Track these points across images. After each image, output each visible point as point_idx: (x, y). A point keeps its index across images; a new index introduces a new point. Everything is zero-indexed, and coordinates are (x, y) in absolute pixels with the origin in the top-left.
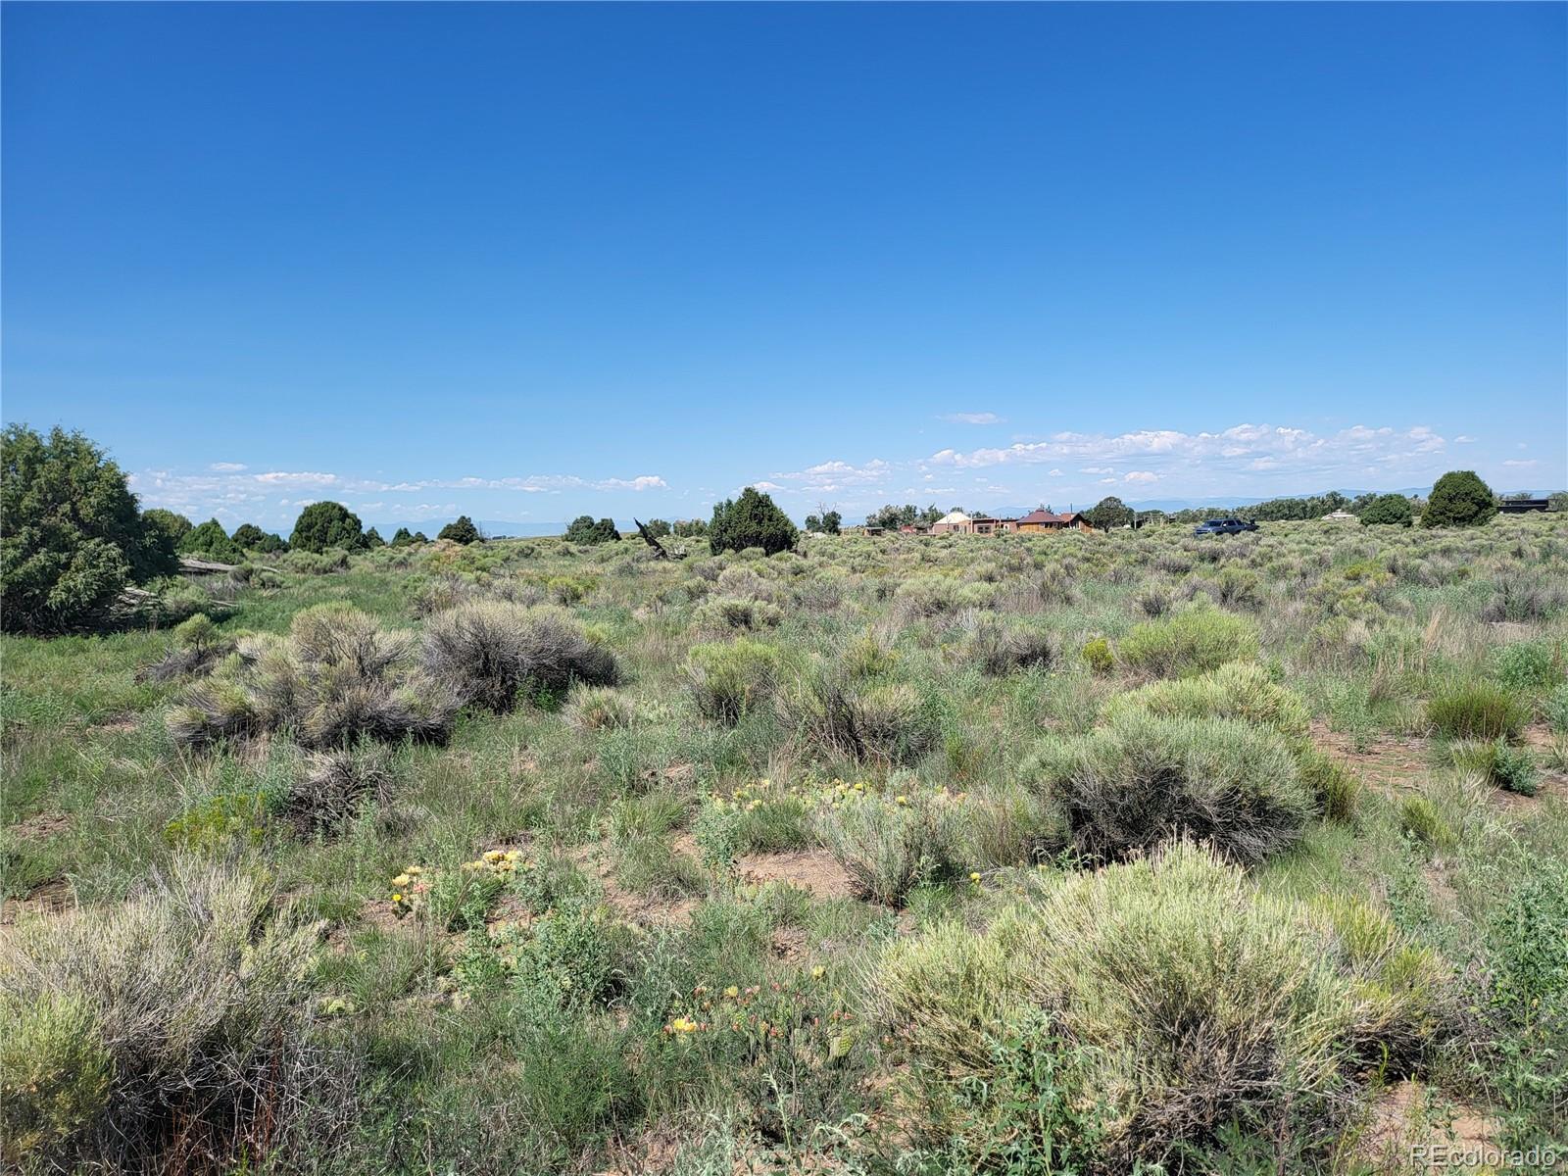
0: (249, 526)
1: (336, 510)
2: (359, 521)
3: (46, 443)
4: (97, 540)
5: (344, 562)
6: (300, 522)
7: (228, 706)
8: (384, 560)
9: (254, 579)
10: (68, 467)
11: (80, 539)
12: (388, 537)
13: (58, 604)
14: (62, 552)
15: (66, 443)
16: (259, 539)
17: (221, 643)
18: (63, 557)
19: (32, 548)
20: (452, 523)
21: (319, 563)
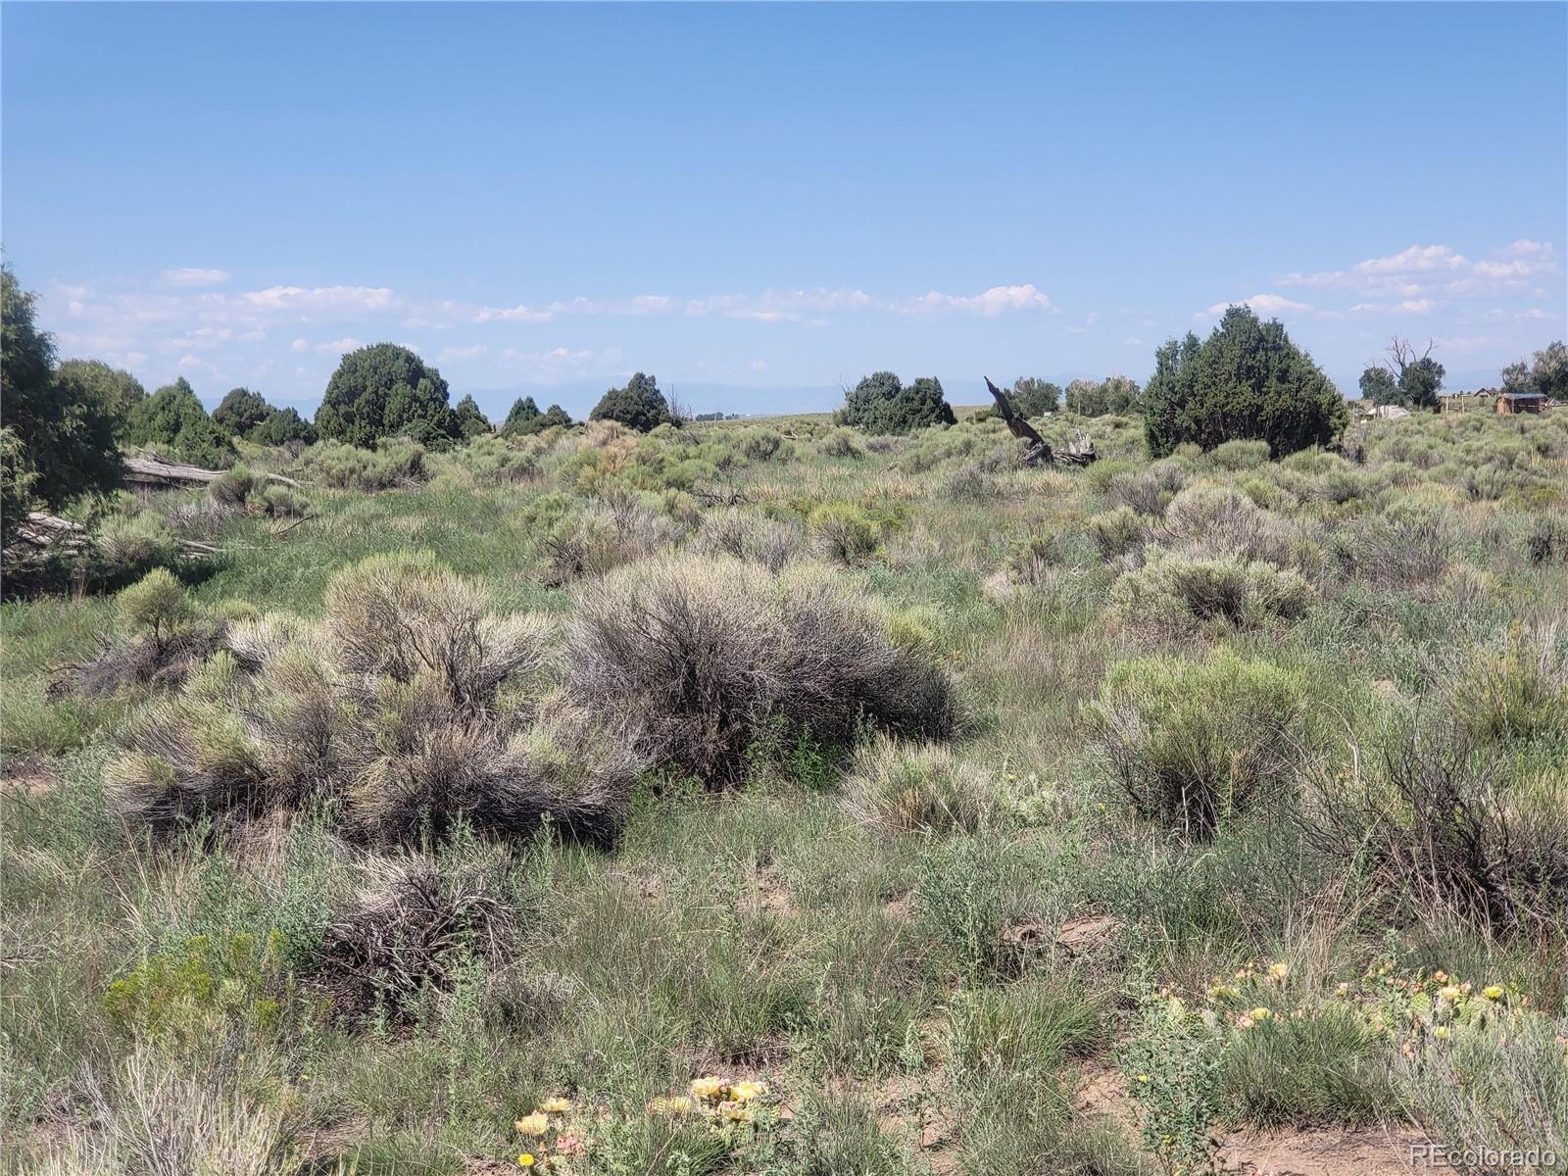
0: (244, 393)
1: (401, 361)
2: (443, 382)
5: (416, 468)
6: (335, 384)
7: (213, 754)
8: (490, 462)
9: (254, 500)
12: (497, 414)
16: (262, 417)
17: (199, 625)
20: (619, 389)
21: (370, 468)
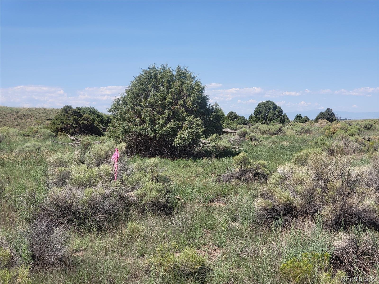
0: (232, 113)
2: (282, 110)
3: (174, 73)
4: (192, 116)
5: (280, 130)
9: (247, 137)
10: (183, 84)
11: (186, 116)
13: (177, 145)
14: (179, 121)
15: (182, 73)
16: (236, 118)
18: (180, 124)
19: (169, 120)
20: (323, 112)
21: (271, 130)
